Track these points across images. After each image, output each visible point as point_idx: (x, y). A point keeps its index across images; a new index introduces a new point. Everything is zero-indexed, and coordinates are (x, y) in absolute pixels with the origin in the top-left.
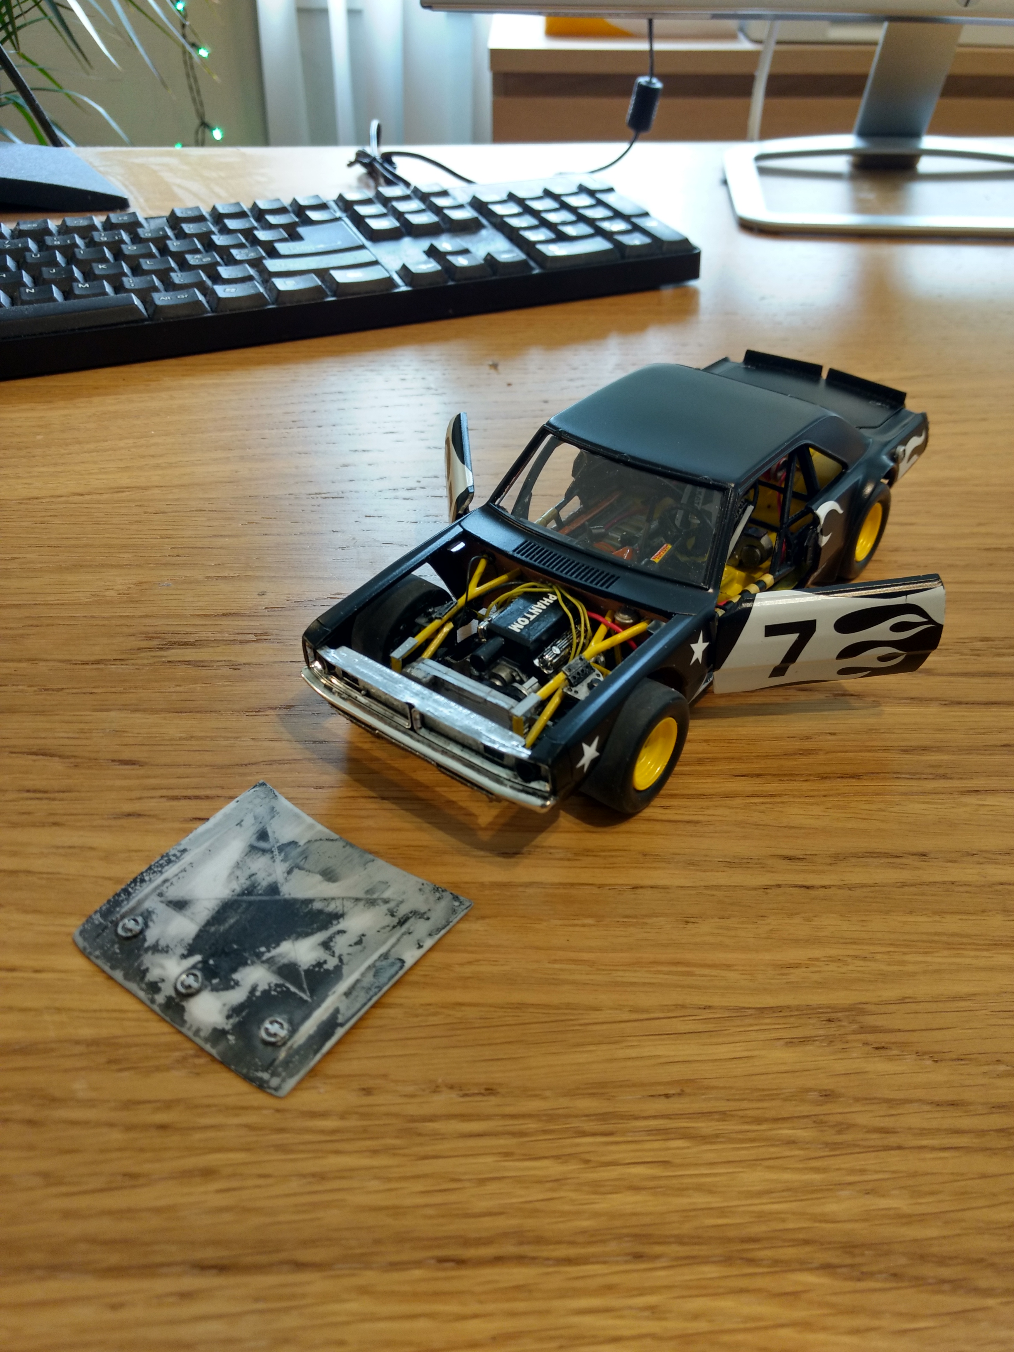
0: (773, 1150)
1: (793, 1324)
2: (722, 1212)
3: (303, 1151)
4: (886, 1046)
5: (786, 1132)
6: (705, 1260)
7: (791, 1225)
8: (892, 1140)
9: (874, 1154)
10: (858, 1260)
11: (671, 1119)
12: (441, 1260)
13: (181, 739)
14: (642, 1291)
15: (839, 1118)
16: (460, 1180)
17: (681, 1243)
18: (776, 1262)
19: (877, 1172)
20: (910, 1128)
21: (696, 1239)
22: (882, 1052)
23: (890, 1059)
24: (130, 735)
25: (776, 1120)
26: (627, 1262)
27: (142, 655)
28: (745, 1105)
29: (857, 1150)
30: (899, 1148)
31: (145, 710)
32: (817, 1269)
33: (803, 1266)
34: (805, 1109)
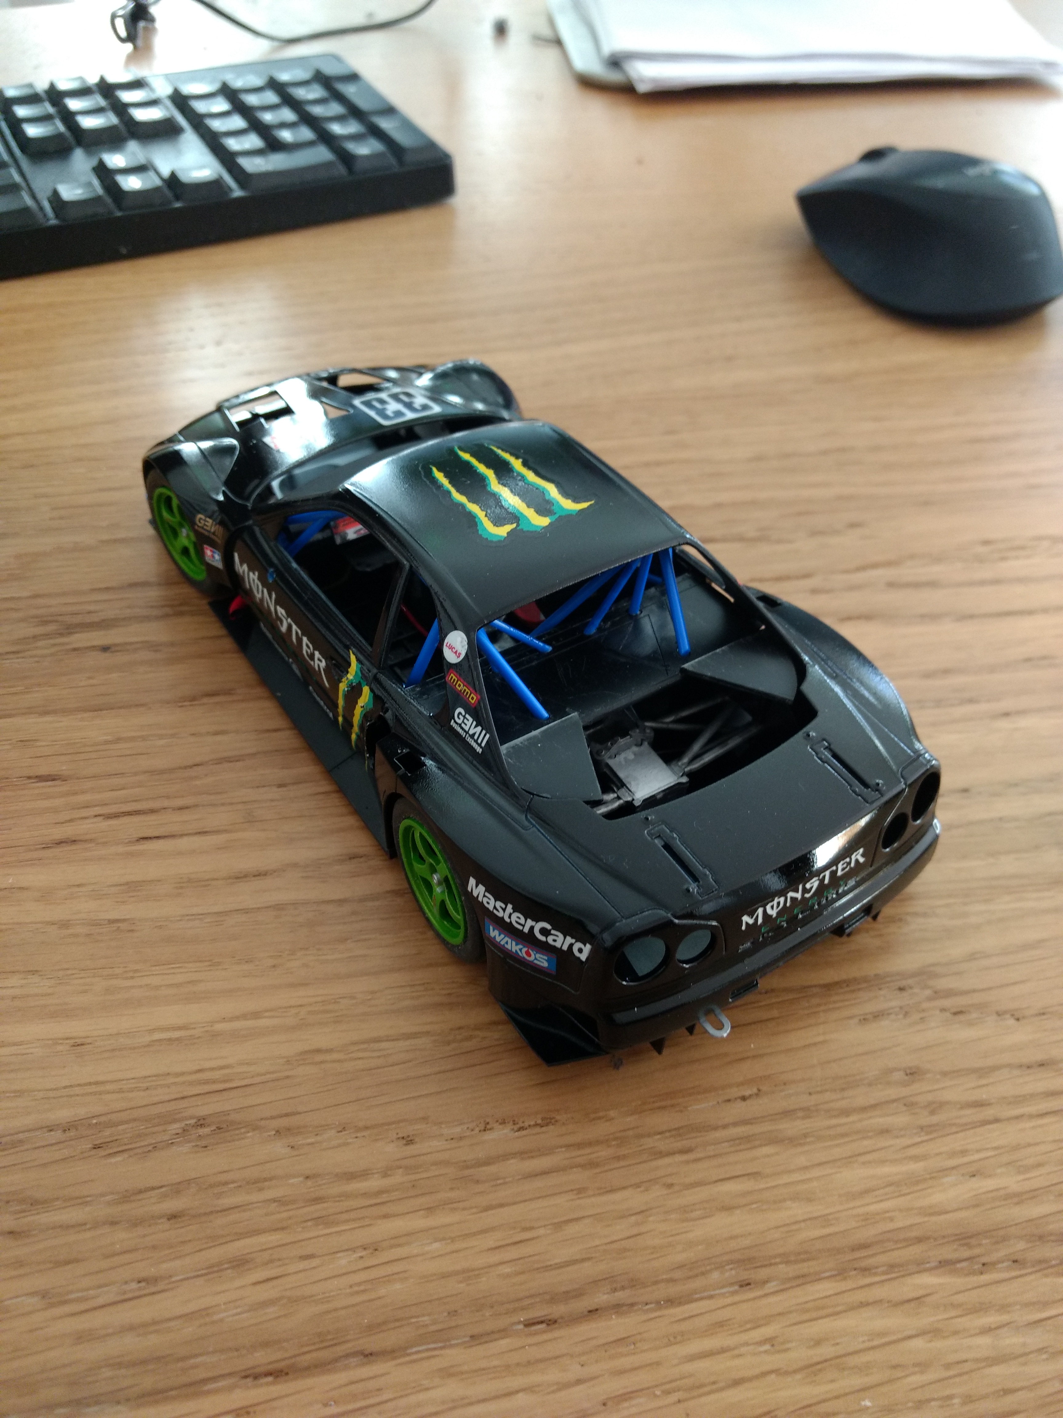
0: (866, 1143)
1: (921, 1333)
2: (825, 1220)
3: (347, 1221)
4: (963, 1009)
5: (878, 1120)
6: (817, 1278)
7: (899, 1224)
8: (989, 1113)
9: (972, 1131)
10: (977, 1251)
11: (752, 1124)
12: (528, 1324)
13: (107, 742)
14: (757, 1324)
15: (930, 1097)
16: (531, 1228)
17: (787, 1262)
18: (892, 1267)
19: (978, 1151)
20: (1005, 1098)
21: (804, 1255)
22: (961, 1017)
23: (971, 1024)
24: (44, 744)
25: (864, 1109)
26: (733, 1293)
27: (40, 644)
28: (828, 1096)
29: (954, 1129)
30: (997, 1120)
31: (55, 712)
32: (936, 1268)
33: (920, 1266)
34: (892, 1092)
